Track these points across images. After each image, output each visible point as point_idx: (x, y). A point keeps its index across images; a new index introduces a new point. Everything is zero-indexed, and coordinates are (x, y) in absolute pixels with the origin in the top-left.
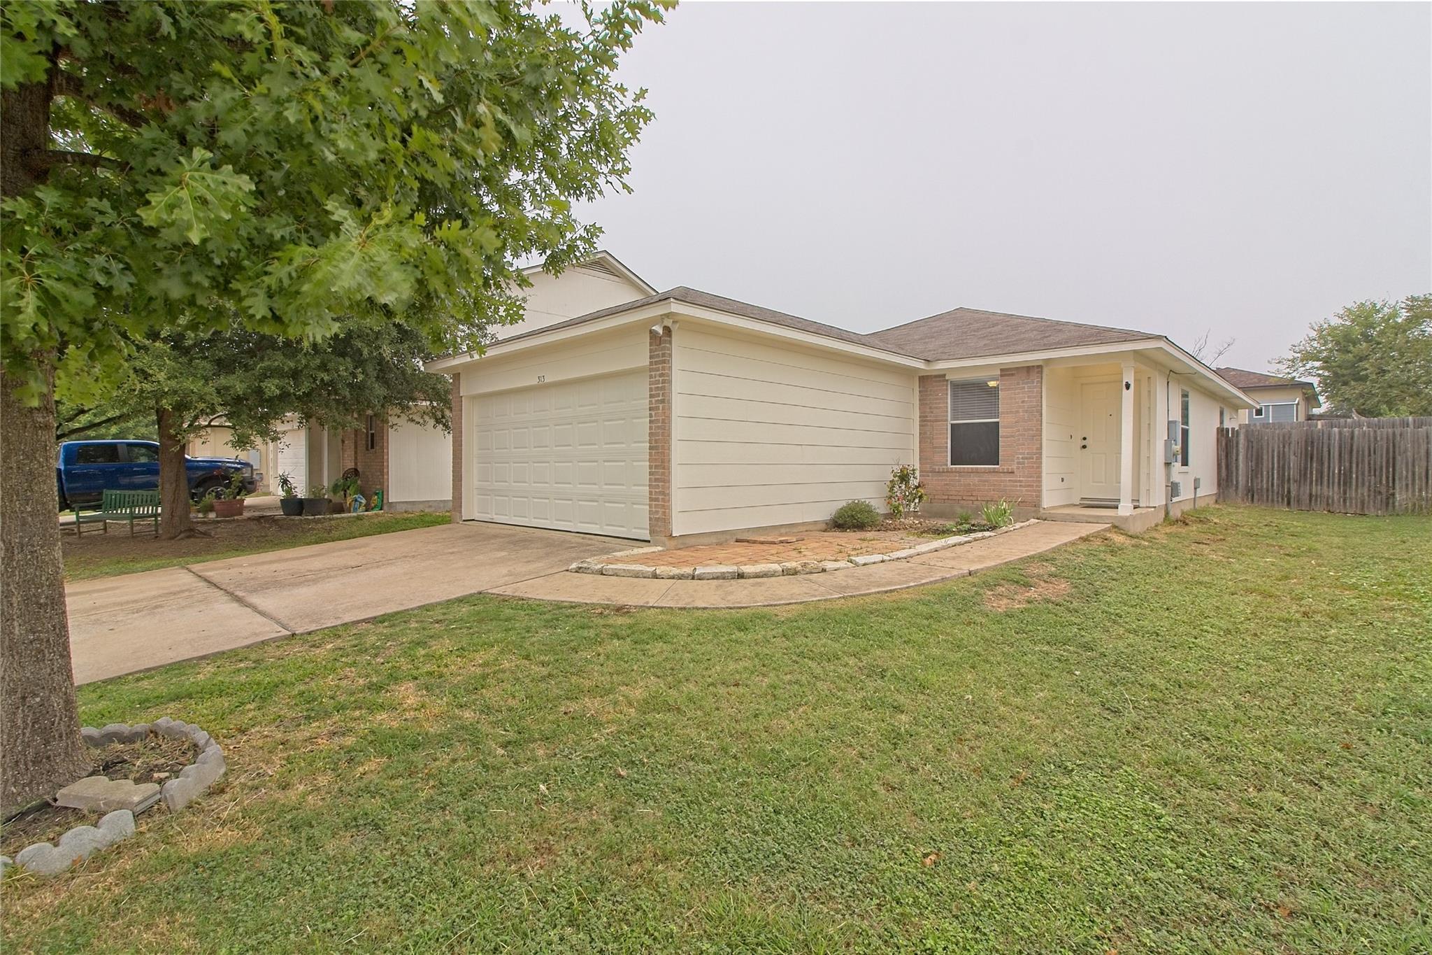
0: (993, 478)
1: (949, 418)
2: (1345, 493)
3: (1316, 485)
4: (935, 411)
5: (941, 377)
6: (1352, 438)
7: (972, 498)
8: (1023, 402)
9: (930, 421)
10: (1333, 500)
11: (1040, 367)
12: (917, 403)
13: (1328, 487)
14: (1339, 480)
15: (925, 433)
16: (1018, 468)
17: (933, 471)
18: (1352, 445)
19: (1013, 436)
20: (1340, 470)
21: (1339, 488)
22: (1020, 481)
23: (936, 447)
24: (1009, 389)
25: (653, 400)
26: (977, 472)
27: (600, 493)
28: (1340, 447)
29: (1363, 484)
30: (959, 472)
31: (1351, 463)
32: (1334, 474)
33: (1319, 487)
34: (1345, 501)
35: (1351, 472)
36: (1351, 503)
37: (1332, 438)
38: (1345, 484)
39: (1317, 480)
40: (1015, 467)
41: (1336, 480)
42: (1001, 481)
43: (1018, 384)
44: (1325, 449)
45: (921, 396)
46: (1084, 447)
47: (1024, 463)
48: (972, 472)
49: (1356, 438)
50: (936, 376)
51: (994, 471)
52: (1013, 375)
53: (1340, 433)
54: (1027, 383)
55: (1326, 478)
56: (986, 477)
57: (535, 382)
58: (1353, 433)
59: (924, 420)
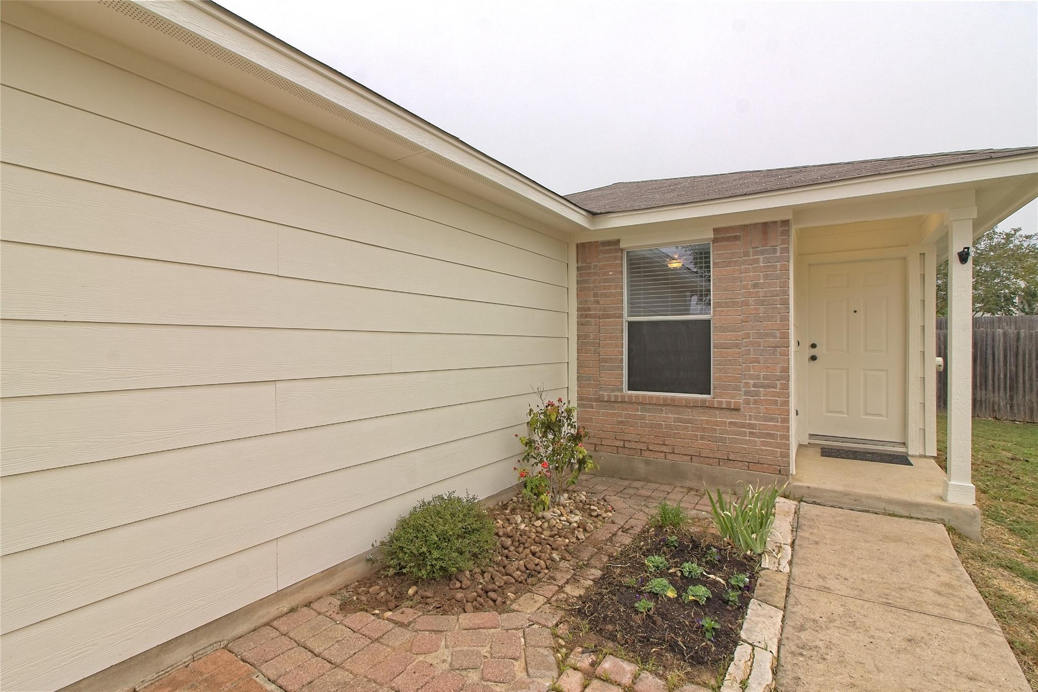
0: (701, 417)
1: (625, 313)
2: (1012, 398)
3: (981, 389)
4: (602, 301)
5: (612, 245)
6: (1018, 339)
7: (664, 449)
8: (755, 286)
9: (595, 316)
10: (999, 406)
11: (786, 223)
12: (573, 287)
13: (994, 392)
14: (1005, 384)
15: (587, 336)
16: (747, 402)
17: (599, 400)
18: (1017, 347)
19: (737, 346)
20: (1005, 375)
21: (1006, 394)
22: (751, 426)
23: (605, 361)
24: (729, 264)
26: (673, 404)
28: (1005, 350)
29: (1031, 390)
30: (642, 403)
31: (1017, 366)
32: (999, 379)
33: (984, 392)
34: (1011, 407)
35: (1017, 376)
36: (1019, 409)
37: (997, 340)
38: (1011, 389)
39: (981, 385)
40: (741, 400)
41: (1002, 385)
42: (717, 423)
43: (746, 254)
44: (989, 351)
45: (580, 275)
46: (813, 358)
47: (757, 394)
48: (666, 404)
49: (1022, 340)
50: (604, 244)
51: (704, 406)
52: (736, 238)
53: (1005, 334)
54: (762, 253)
55: (991, 382)
56: (688, 414)
58: (1018, 334)
59: (584, 314)
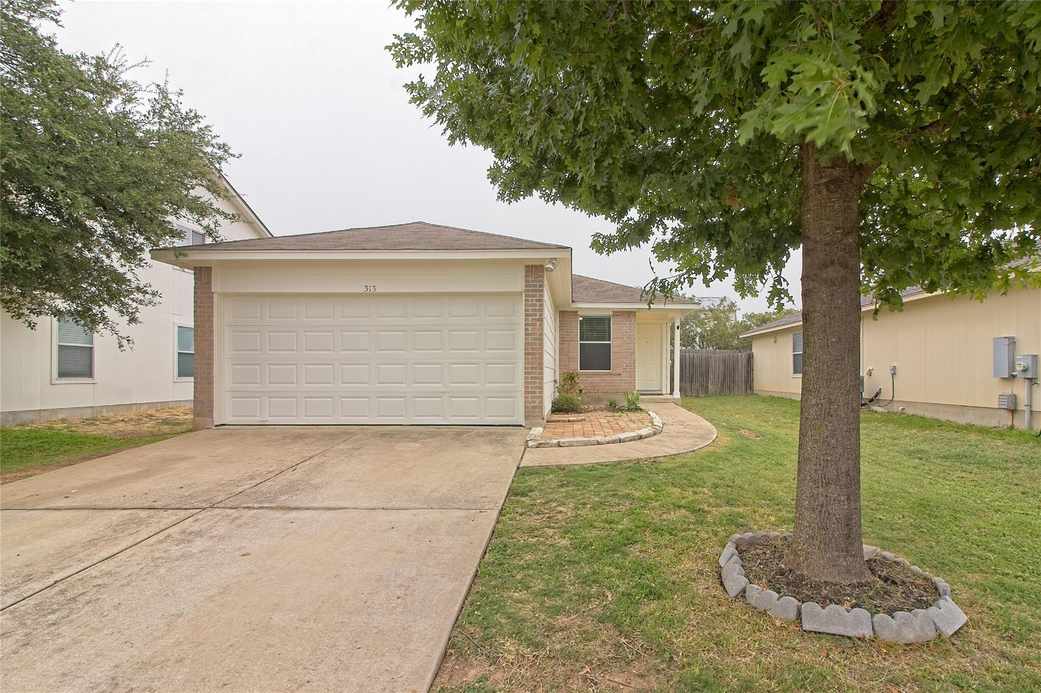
0: (606, 379)
1: (580, 340)
4: (570, 334)
5: (576, 313)
7: (595, 390)
8: (625, 332)
9: (567, 340)
11: (635, 312)
12: (558, 329)
15: (563, 349)
16: (623, 372)
19: (620, 353)
22: (624, 380)
23: (570, 358)
24: (617, 324)
25: (530, 318)
26: (599, 374)
27: (445, 390)
30: (586, 374)
40: (621, 371)
42: (613, 380)
43: (624, 322)
45: (561, 324)
47: (626, 369)
48: (595, 374)
50: (571, 312)
51: (609, 374)
52: (619, 315)
54: (627, 322)
56: (604, 378)
57: (362, 290)
59: (563, 340)
